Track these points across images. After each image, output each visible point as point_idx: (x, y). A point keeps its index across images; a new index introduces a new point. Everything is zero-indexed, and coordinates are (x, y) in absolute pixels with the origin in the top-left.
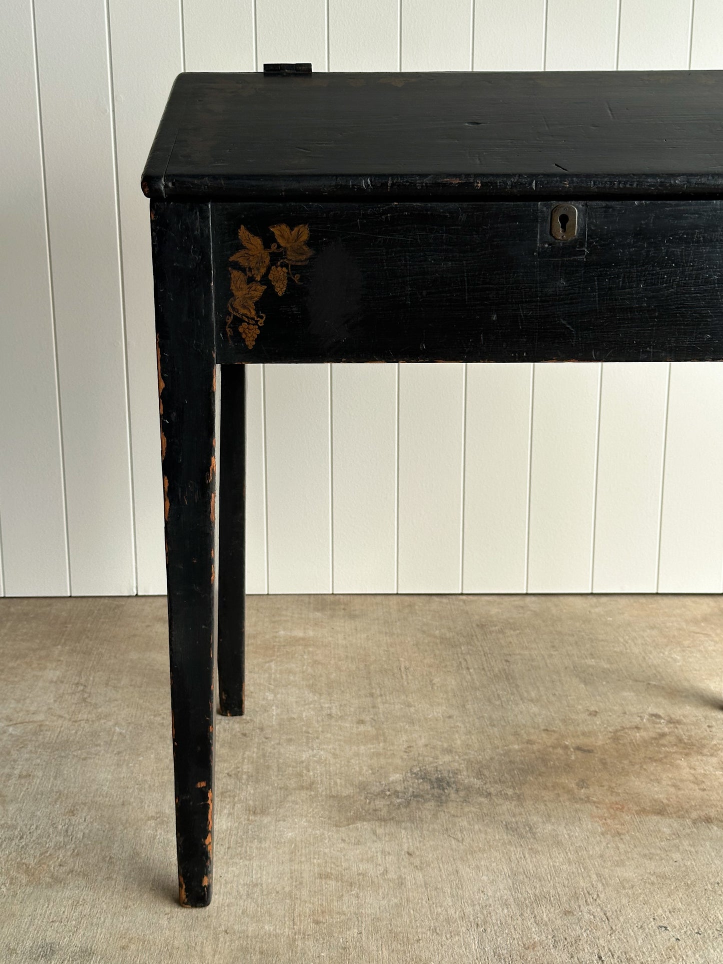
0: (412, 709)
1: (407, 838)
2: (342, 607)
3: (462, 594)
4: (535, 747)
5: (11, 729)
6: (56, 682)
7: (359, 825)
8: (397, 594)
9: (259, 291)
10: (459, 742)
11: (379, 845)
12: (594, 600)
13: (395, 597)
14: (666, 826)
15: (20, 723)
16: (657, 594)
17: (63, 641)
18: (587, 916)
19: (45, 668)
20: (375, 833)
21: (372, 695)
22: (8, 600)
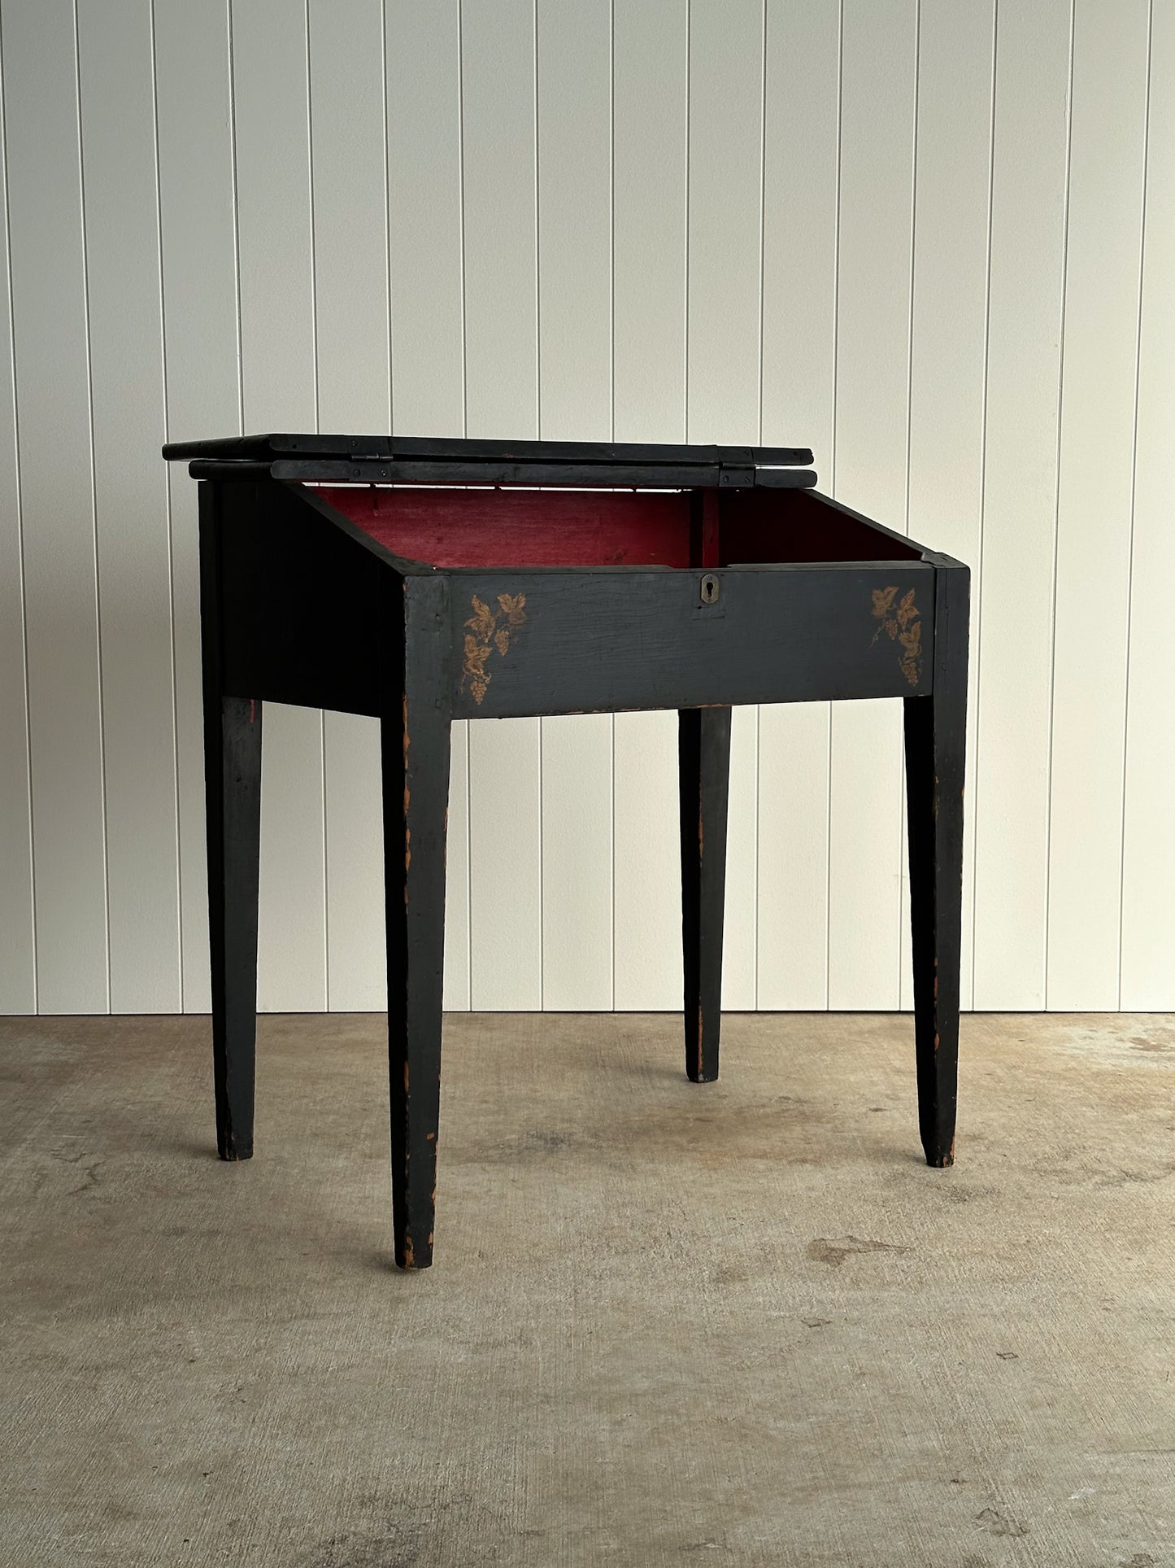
0: (539, 1094)
1: (512, 1172)
2: (480, 1022)
3: (613, 1012)
4: (655, 1119)
5: (129, 1107)
6: (172, 1076)
7: (469, 1165)
8: (542, 1012)
9: (486, 651)
10: (580, 1115)
11: (486, 1176)
12: (756, 1017)
13: (539, 1014)
14: (761, 1165)
15: (138, 1103)
16: (828, 1012)
17: (176, 1047)
18: (665, 1213)
19: (160, 1066)
20: (484, 1169)
21: (499, 1084)
22: (114, 1017)
